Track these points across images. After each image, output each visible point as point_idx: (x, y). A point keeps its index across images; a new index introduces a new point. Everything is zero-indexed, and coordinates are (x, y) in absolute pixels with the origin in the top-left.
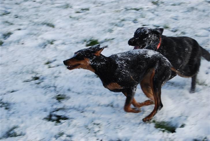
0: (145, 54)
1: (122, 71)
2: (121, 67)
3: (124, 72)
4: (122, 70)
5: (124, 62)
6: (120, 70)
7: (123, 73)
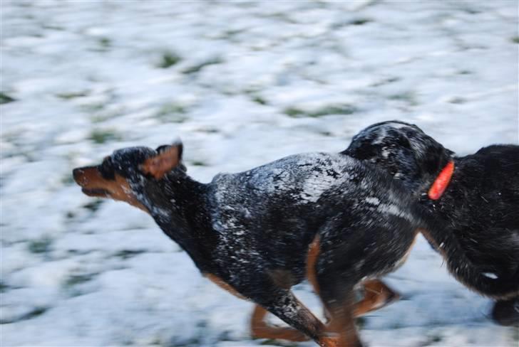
0: (297, 191)
1: (235, 255)
2: (232, 242)
3: (242, 256)
4: (234, 250)
5: (236, 224)
6: (231, 253)
7: (242, 260)
